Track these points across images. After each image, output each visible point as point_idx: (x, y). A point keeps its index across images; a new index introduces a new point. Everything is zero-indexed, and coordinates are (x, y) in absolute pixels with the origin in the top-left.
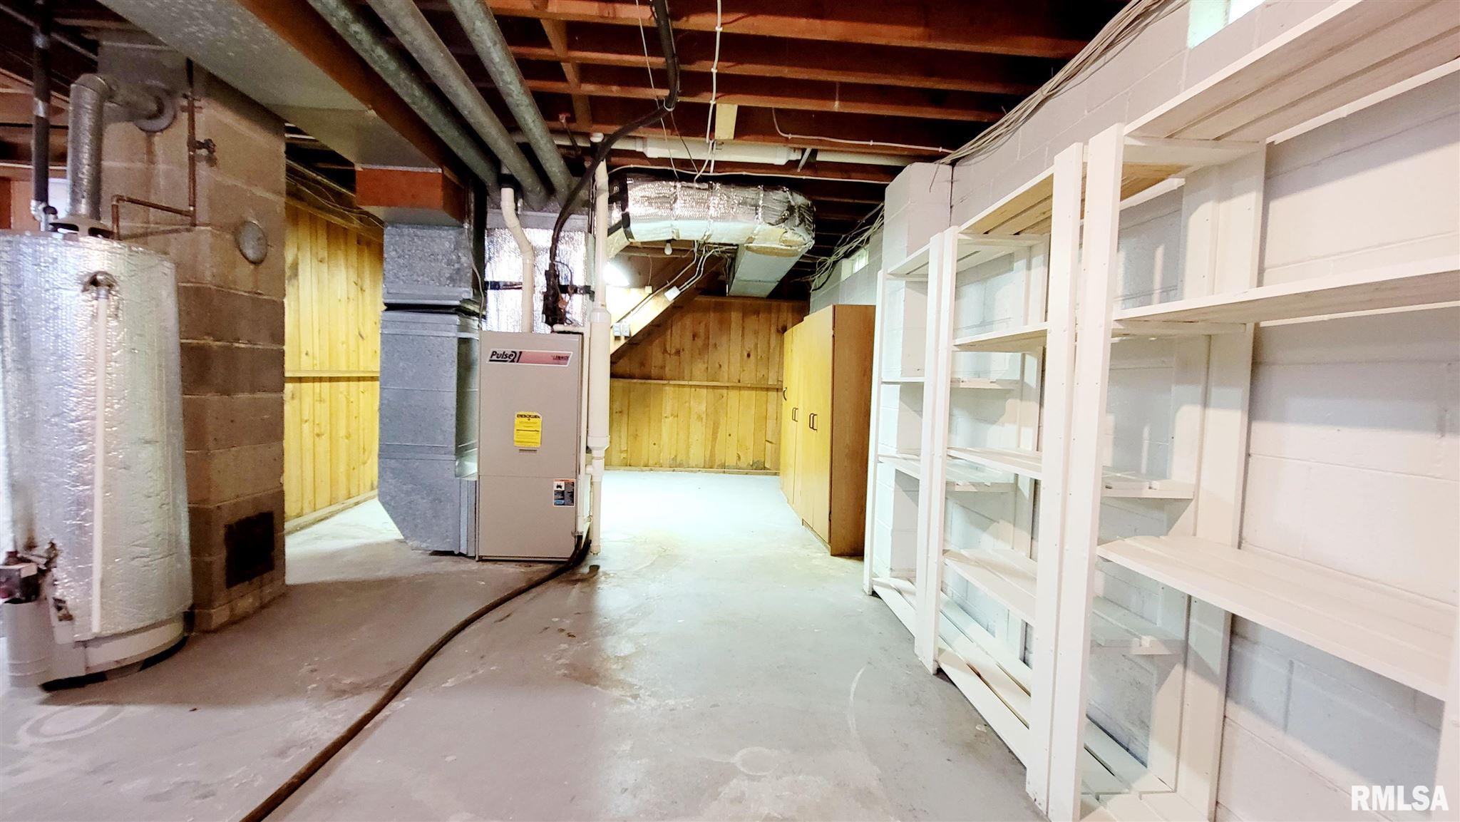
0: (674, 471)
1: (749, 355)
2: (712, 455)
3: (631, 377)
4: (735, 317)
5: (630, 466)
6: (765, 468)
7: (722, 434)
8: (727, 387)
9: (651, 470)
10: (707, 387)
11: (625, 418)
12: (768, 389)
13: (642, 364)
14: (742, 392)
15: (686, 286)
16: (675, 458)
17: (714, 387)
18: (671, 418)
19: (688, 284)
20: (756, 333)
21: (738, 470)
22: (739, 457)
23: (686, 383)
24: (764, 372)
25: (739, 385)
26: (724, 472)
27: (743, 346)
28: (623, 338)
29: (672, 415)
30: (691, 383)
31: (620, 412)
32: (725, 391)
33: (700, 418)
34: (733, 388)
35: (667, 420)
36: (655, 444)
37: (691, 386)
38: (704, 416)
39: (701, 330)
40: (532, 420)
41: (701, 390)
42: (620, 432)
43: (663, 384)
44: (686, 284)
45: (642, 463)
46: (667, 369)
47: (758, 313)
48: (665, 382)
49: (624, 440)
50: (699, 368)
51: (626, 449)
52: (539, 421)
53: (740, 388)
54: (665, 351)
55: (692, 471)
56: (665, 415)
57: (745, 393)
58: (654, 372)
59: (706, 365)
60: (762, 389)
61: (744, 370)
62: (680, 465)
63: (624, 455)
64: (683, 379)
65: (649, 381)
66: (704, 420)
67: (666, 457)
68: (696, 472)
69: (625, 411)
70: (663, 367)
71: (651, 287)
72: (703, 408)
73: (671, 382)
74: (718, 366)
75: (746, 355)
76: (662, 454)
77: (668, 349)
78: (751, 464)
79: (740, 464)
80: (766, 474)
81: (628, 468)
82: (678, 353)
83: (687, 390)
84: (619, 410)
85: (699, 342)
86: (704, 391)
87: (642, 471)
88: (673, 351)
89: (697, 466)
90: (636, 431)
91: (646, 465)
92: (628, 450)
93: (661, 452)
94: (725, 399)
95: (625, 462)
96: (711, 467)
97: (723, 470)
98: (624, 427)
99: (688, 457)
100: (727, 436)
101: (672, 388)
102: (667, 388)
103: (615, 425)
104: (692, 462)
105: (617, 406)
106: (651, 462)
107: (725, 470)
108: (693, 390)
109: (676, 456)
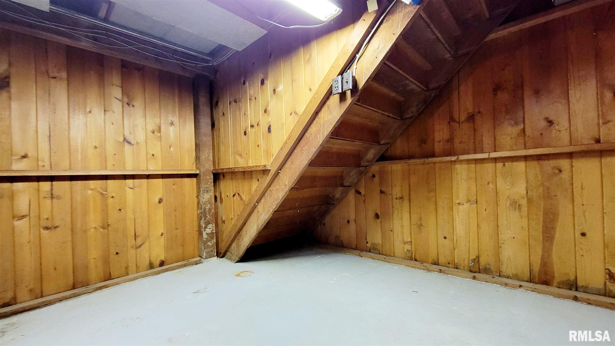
0: (474, 278)
5: (416, 260)
9: (441, 271)
10: (526, 158)
11: (406, 203)
13: (423, 141)
14: (607, 160)
16: (477, 260)
17: (539, 158)
18: (466, 206)
21: (609, 296)
22: (612, 276)
23: (485, 156)
25: (599, 147)
26: (576, 299)
27: (601, 82)
28: (348, 94)
29: (468, 201)
30: (494, 155)
31: (401, 198)
32: (564, 163)
33: (515, 205)
34: (585, 154)
35: (461, 207)
36: (445, 238)
37: (496, 160)
38: (524, 202)
39: (509, 79)
41: (515, 164)
42: (402, 219)
43: (451, 162)
45: (431, 260)
48: (454, 158)
49: (407, 230)
53: (600, 154)
54: (451, 120)
55: (506, 285)
56: (458, 202)
58: (439, 147)
59: (521, 126)
61: (606, 123)
62: (487, 271)
63: (408, 247)
64: (482, 152)
66: (525, 209)
68: (514, 287)
69: (406, 198)
70: (450, 140)
72: (521, 189)
73: (462, 157)
75: (608, 93)
76: (456, 251)
77: (456, 116)
79: (614, 289)
81: (413, 262)
82: (471, 118)
83: (489, 166)
84: (399, 195)
85: (503, 97)
86: (521, 166)
87: (429, 270)
88: (463, 117)
89: (516, 277)
90: (420, 219)
91: (436, 263)
92: (413, 242)
93: (454, 249)
94: (565, 175)
95: (410, 255)
96: (546, 283)
97: (573, 293)
98: (406, 216)
99: (498, 260)
100: (578, 235)
101: (465, 166)
102: (458, 166)
103: (396, 212)
104: (507, 269)
105: (397, 191)
106: (442, 260)
107: (579, 295)
108: (500, 165)
109: (478, 257)
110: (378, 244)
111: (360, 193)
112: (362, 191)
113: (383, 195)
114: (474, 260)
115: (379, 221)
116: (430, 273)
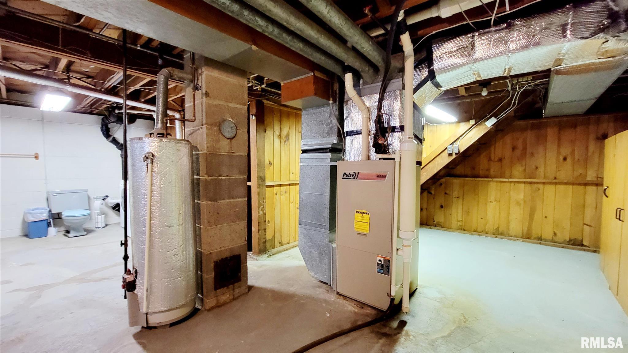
0: (496, 237)
1: (565, 159)
2: (529, 229)
3: (466, 176)
4: (551, 133)
5: (464, 230)
6: (582, 245)
7: (538, 216)
8: (544, 183)
9: (479, 235)
10: (525, 183)
11: (461, 200)
12: (586, 184)
13: (473, 168)
14: (558, 186)
15: (503, 115)
16: (498, 229)
17: (531, 183)
18: (494, 203)
19: (504, 114)
20: (573, 142)
21: (554, 242)
22: (555, 234)
23: (506, 180)
24: (580, 171)
25: (555, 181)
26: (540, 244)
27: (559, 153)
28: (454, 154)
29: (496, 201)
30: (510, 180)
31: (458, 198)
32: (541, 186)
33: (518, 204)
34: (551, 183)
35: (491, 204)
36: (482, 218)
37: (511, 182)
38: (522, 202)
39: (520, 145)
40: (364, 215)
41: (520, 185)
42: (457, 208)
43: (488, 181)
44: (502, 114)
45: (473, 230)
46: (492, 171)
47: (575, 127)
48: (490, 179)
49: (460, 215)
50: (518, 170)
51: (461, 220)
52: (368, 216)
53: (556, 184)
54: (490, 160)
55: (511, 239)
56: (490, 201)
57: (562, 187)
58: (481, 173)
59: (524, 168)
60: (579, 184)
61: (559, 171)
62: (502, 234)
63: (460, 223)
64: (505, 177)
65: (478, 179)
66: (522, 205)
67: (490, 227)
68: (514, 240)
69: (461, 197)
70: (488, 170)
71: (474, 120)
72: (521, 196)
73: (495, 180)
74: (534, 167)
75: (561, 158)
76: (487, 225)
77: (492, 158)
78: (568, 240)
79: (556, 239)
80: (584, 250)
81: (463, 231)
82: (500, 160)
83: (508, 184)
84: (457, 196)
85: (518, 152)
86: (522, 186)
88: (496, 159)
89: (516, 236)
90: (469, 209)
91: (475, 231)
92: (463, 221)
93: (486, 224)
94: (541, 191)
95: (461, 227)
96: (529, 238)
97: (539, 241)
98: (460, 207)
99: (508, 229)
100: (544, 218)
101: (495, 183)
102: (491, 183)
103: (454, 205)
104: (512, 233)
105: (455, 194)
106: (479, 230)
107: (541, 242)
108: (512, 184)
109: (498, 228)
110: (442, 222)
111: (431, 193)
112: (433, 192)
113: (446, 195)
114: (496, 229)
115: (443, 209)
116: (473, 236)
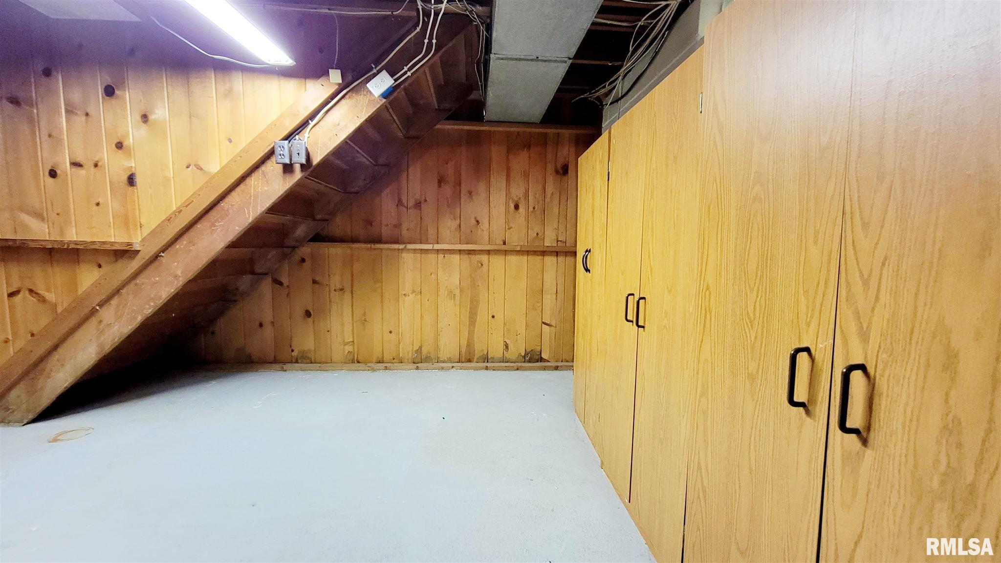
0: (417, 368)
1: (517, 207)
2: (470, 345)
3: (355, 240)
4: (496, 153)
5: (358, 362)
6: (541, 360)
7: (482, 317)
8: (488, 252)
9: (386, 368)
10: (460, 252)
11: (347, 296)
12: (543, 253)
13: (369, 223)
14: (509, 258)
16: (419, 350)
17: (470, 252)
18: (412, 296)
19: (409, 70)
20: (526, 175)
21: (506, 363)
22: (507, 346)
23: (429, 247)
24: (537, 228)
25: (503, 247)
26: (487, 368)
27: (508, 195)
29: (414, 292)
30: (437, 247)
31: (341, 290)
32: (484, 258)
33: (451, 295)
34: (497, 252)
35: (407, 298)
36: (391, 332)
37: (438, 251)
38: (457, 292)
39: (450, 169)
41: (452, 256)
42: (342, 314)
43: (399, 250)
44: (406, 69)
45: (375, 360)
46: (404, 227)
47: (529, 147)
48: (401, 247)
49: (348, 328)
50: (448, 226)
51: (351, 339)
53: (506, 252)
54: (400, 203)
55: (442, 368)
56: (404, 293)
57: (513, 259)
58: (385, 232)
59: (458, 222)
60: (535, 253)
61: (510, 228)
62: (427, 359)
63: (348, 348)
64: (427, 243)
65: (378, 246)
66: (457, 298)
67: (407, 349)
68: (448, 369)
69: (348, 288)
70: (398, 226)
71: (339, 71)
72: (456, 280)
73: (410, 246)
74: (473, 222)
75: (512, 206)
76: (401, 344)
78: (523, 354)
79: (510, 355)
80: (545, 368)
81: (356, 366)
82: (418, 205)
83: (433, 256)
84: (338, 286)
85: (447, 190)
86: (456, 257)
87: (373, 370)
88: (411, 203)
89: (450, 360)
90: (365, 314)
91: (380, 361)
92: (355, 341)
93: (400, 343)
94: (485, 267)
95: (351, 357)
96: (469, 361)
97: (486, 364)
98: (347, 311)
99: (437, 347)
100: (490, 316)
101: (411, 255)
102: (404, 255)
103: (334, 308)
104: (443, 355)
105: (336, 281)
106: (387, 357)
107: (489, 365)
108: (441, 256)
109: (421, 347)
110: (309, 350)
112: (285, 281)
113: (317, 286)
114: (417, 351)
115: (310, 320)
116: (375, 373)
